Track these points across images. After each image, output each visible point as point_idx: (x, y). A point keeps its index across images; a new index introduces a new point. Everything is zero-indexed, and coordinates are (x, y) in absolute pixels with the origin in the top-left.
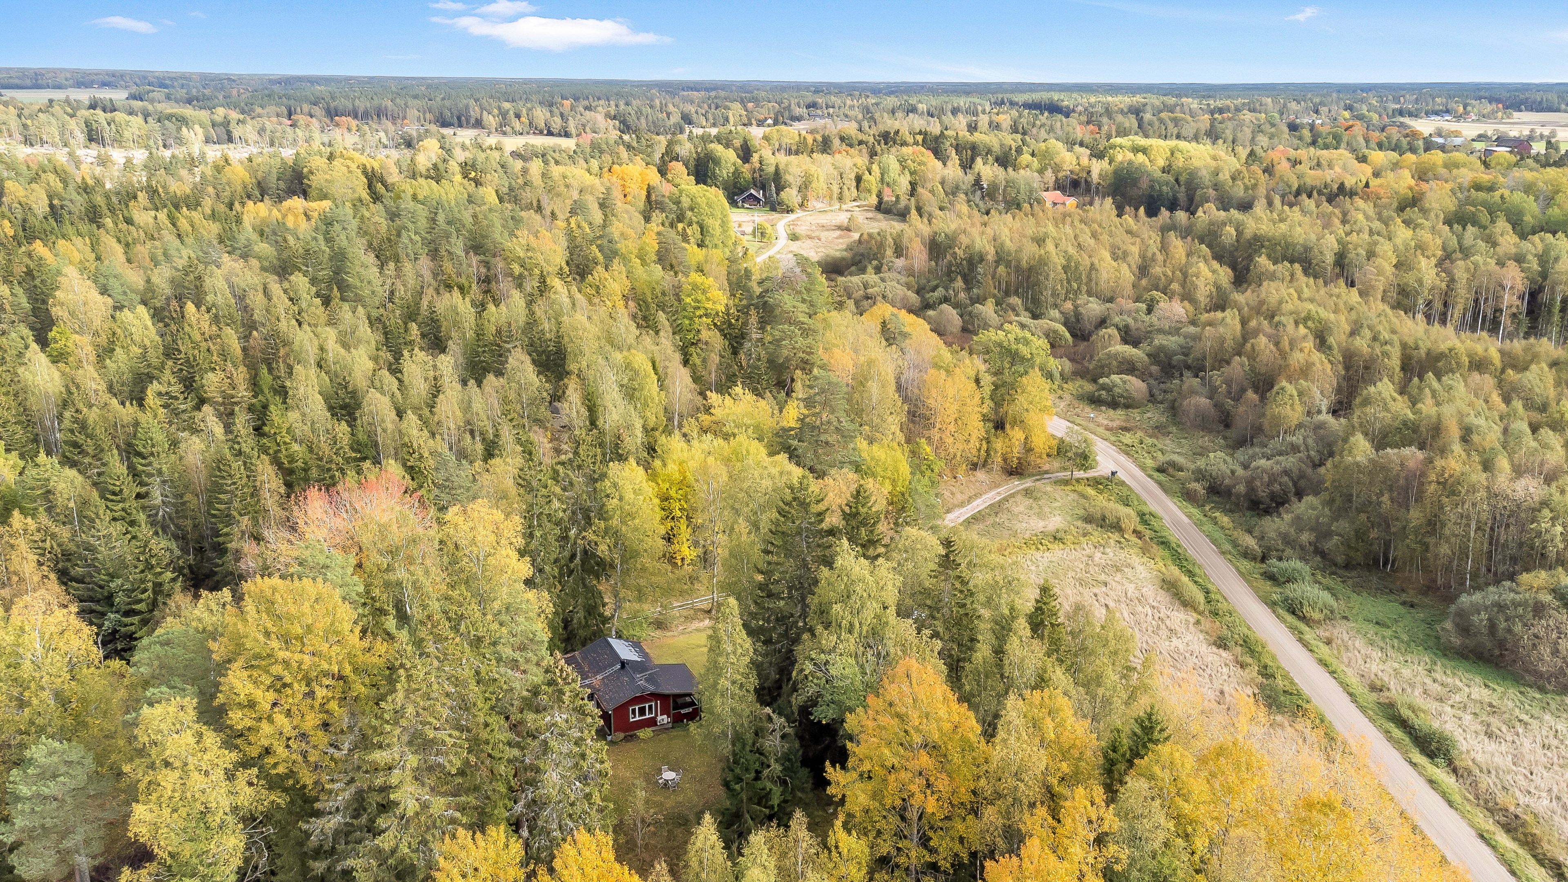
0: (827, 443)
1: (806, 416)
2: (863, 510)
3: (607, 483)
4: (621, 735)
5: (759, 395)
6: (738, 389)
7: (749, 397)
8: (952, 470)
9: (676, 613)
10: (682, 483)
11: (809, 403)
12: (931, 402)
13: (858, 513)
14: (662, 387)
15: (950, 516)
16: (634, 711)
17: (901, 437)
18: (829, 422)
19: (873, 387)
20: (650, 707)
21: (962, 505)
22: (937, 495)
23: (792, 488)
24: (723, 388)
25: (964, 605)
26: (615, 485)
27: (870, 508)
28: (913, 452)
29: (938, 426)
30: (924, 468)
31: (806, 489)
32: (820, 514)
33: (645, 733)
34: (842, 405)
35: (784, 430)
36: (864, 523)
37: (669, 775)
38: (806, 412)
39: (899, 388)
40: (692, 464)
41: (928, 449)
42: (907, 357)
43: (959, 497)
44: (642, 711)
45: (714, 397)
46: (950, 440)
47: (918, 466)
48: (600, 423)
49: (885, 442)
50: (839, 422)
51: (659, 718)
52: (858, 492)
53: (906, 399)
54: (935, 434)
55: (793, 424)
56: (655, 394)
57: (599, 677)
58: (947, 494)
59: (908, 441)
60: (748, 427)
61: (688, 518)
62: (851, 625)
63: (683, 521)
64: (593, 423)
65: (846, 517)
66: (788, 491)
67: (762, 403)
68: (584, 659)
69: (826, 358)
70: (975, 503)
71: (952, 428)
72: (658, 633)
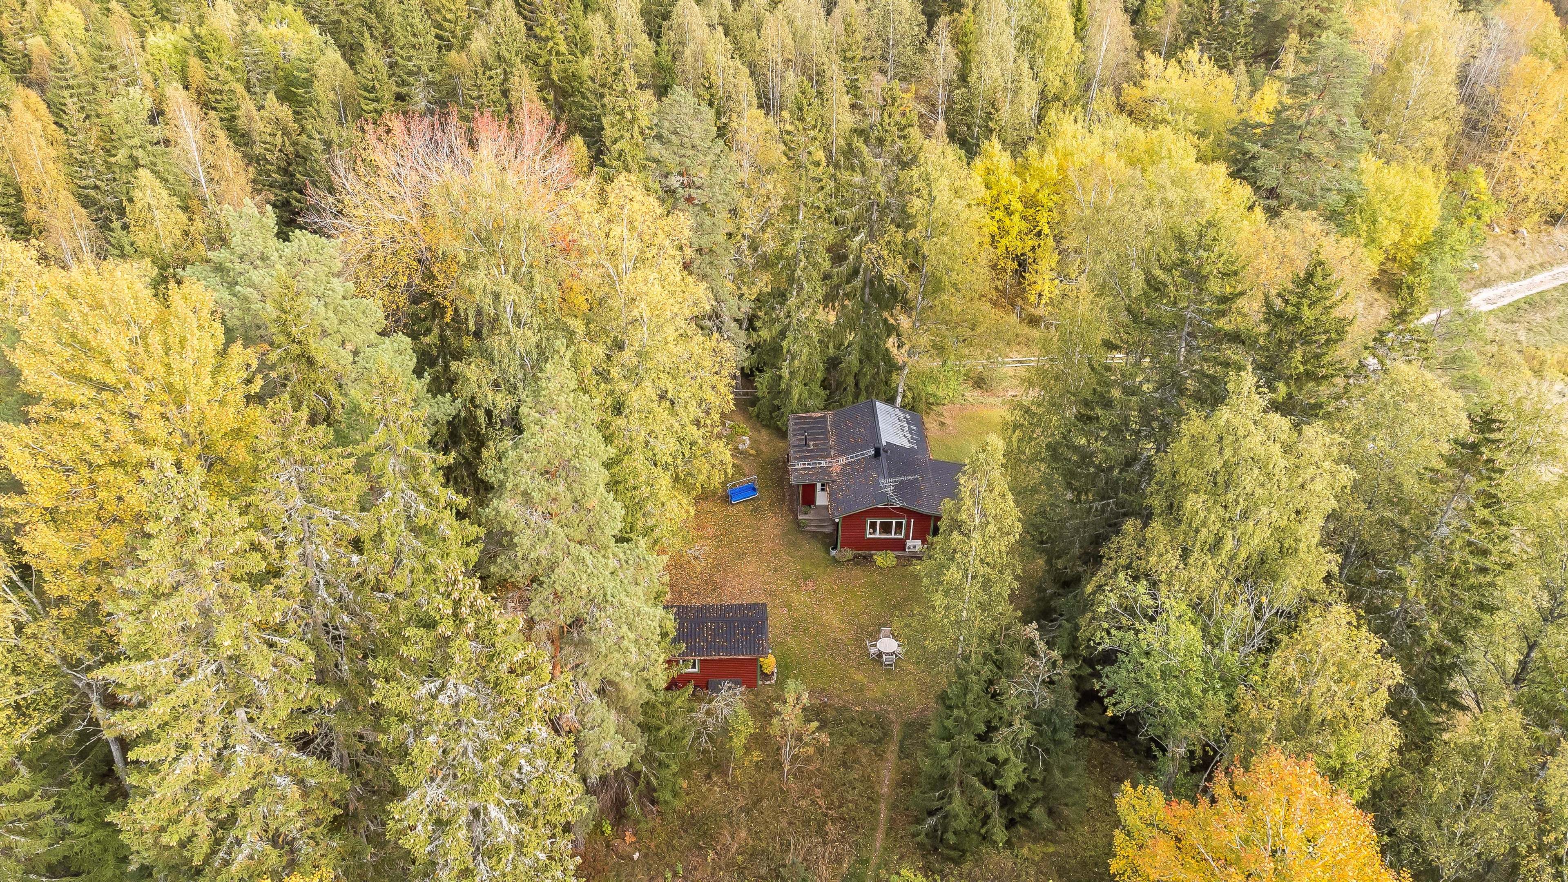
0: (1309, 155)
1: (1285, 108)
2: (1308, 314)
3: (915, 172)
4: (849, 553)
5: (1223, 64)
6: (1193, 55)
7: (1208, 67)
8: (1513, 220)
9: (1009, 370)
10: (1060, 185)
11: (1298, 86)
12: (1513, 110)
13: (1297, 318)
14: (1079, 35)
15: (1486, 293)
16: (873, 525)
17: (1440, 155)
18: (1321, 122)
19: (1416, 72)
20: (899, 525)
21: (1515, 276)
22: (1475, 258)
23: (1180, 240)
24: (1172, 52)
25: (1485, 553)
26: (926, 179)
27: (1327, 310)
28: (1454, 185)
29: (1512, 147)
30: (1465, 211)
31: (1209, 249)
32: (1223, 299)
33: (884, 559)
34: (1352, 94)
35: (1245, 124)
36: (1305, 339)
37: (887, 645)
38: (1289, 101)
39: (1462, 80)
40: (1080, 159)
41: (1483, 183)
42: (1493, 32)
43: (1513, 264)
44: (886, 528)
45: (1153, 61)
46: (1523, 173)
47: (1458, 208)
48: (972, 79)
49: (1411, 163)
50: (1340, 122)
51: (910, 543)
52: (1310, 276)
53: (1468, 99)
54: (1502, 160)
55: (1265, 119)
56: (1064, 46)
57: (843, 460)
58: (1494, 256)
59: (1452, 166)
60: (1189, 112)
61: (1058, 239)
62: (1219, 540)
63: (1051, 242)
64: (964, 78)
65: (1274, 317)
66: (1172, 246)
67: (1226, 81)
68: (835, 424)
69: (1352, 22)
70: (1537, 278)
71: (1535, 154)
72: (972, 395)
